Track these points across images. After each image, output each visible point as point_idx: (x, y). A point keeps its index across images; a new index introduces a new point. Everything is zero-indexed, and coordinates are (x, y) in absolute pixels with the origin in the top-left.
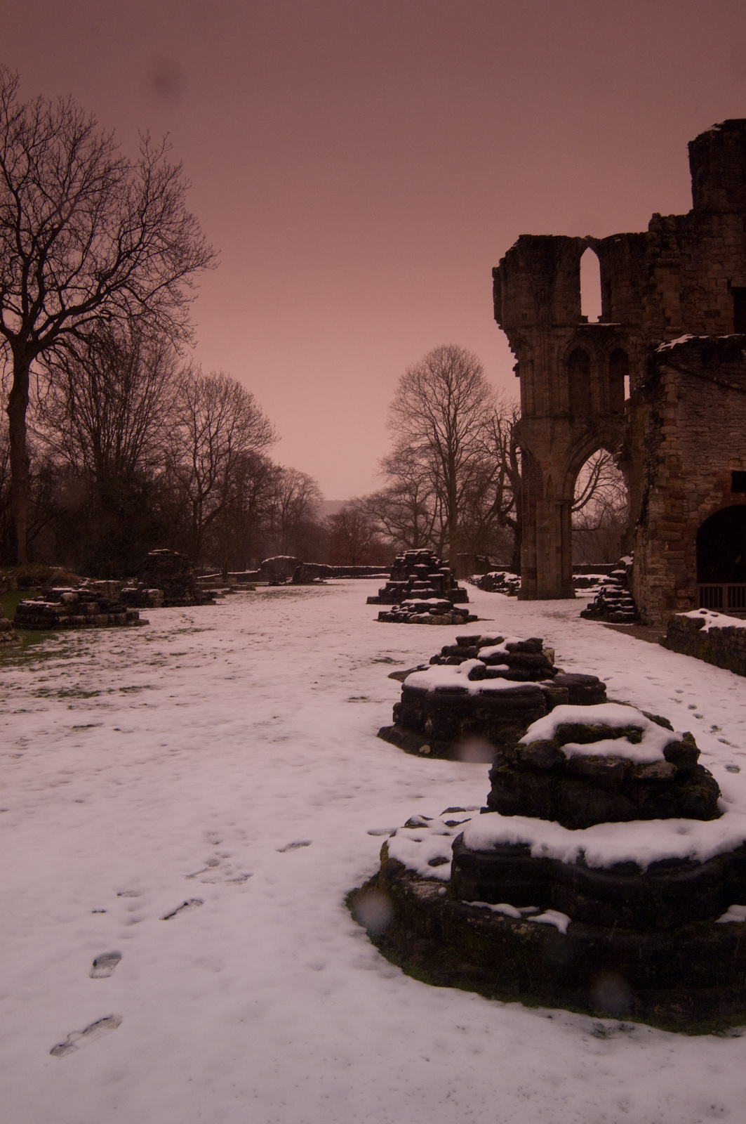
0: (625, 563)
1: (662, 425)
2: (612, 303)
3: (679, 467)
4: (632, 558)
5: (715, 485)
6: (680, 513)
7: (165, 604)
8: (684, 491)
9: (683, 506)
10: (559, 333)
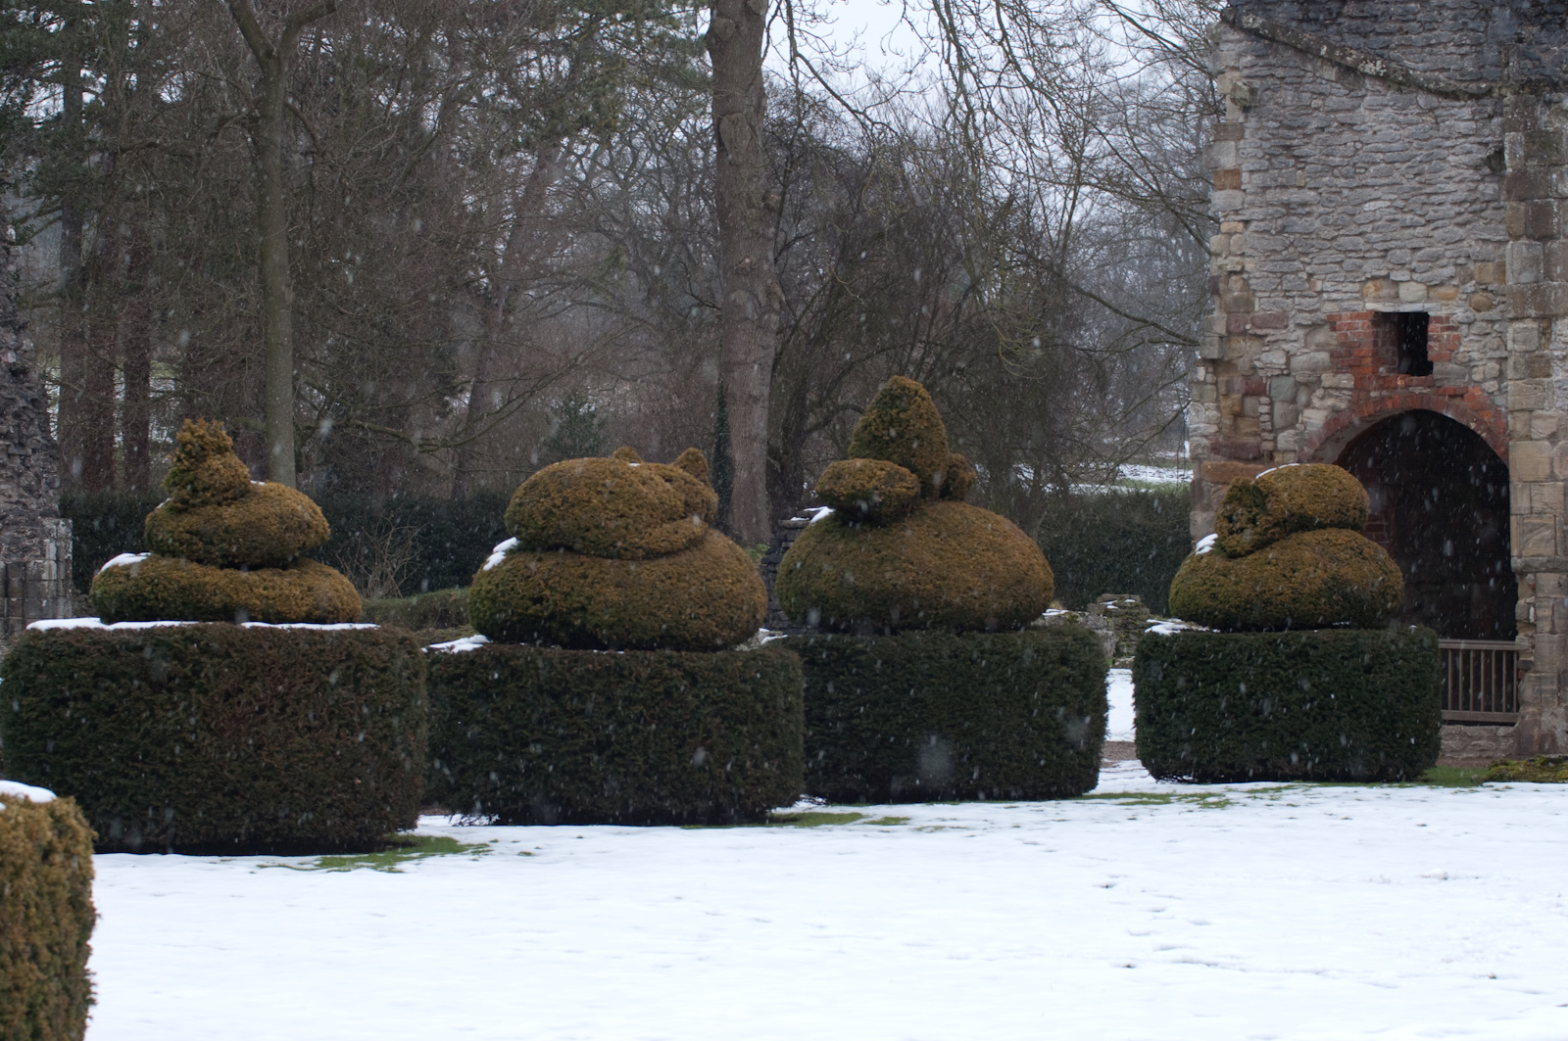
5: (1332, 355)
6: (1256, 434)
8: (1261, 373)
9: (1262, 414)
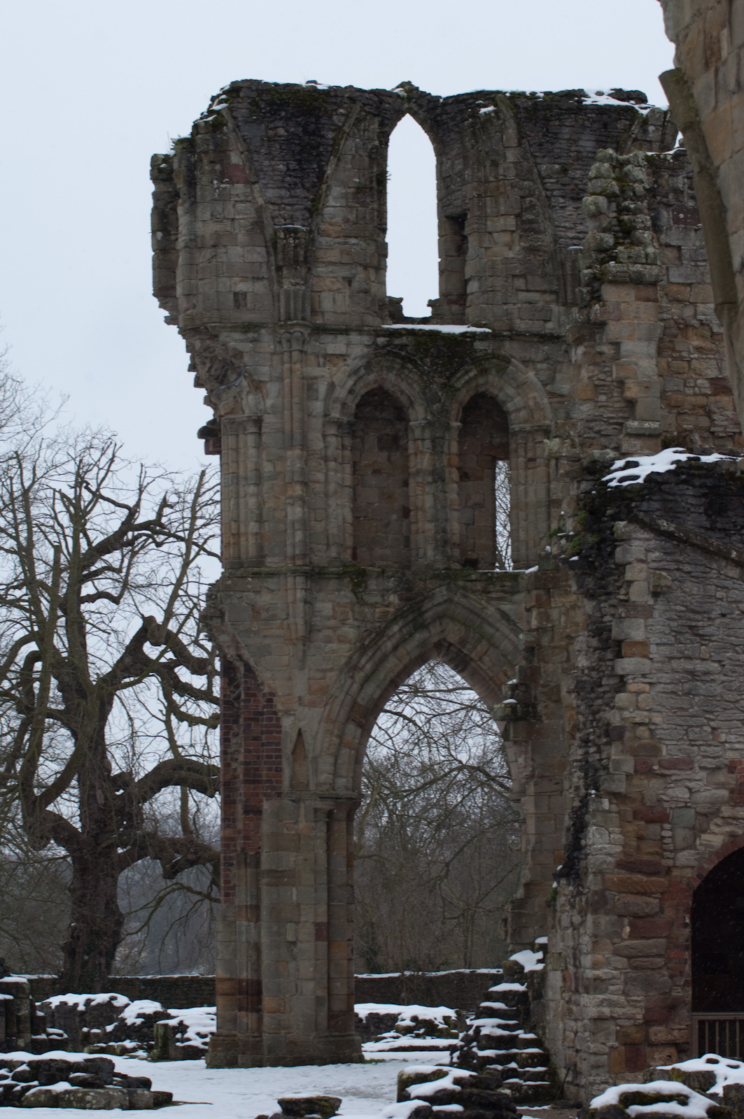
0: (522, 968)
1: (619, 655)
2: (469, 271)
3: (655, 750)
4: (540, 955)
6: (657, 853)
8: (666, 805)
9: (663, 838)
10: (331, 349)
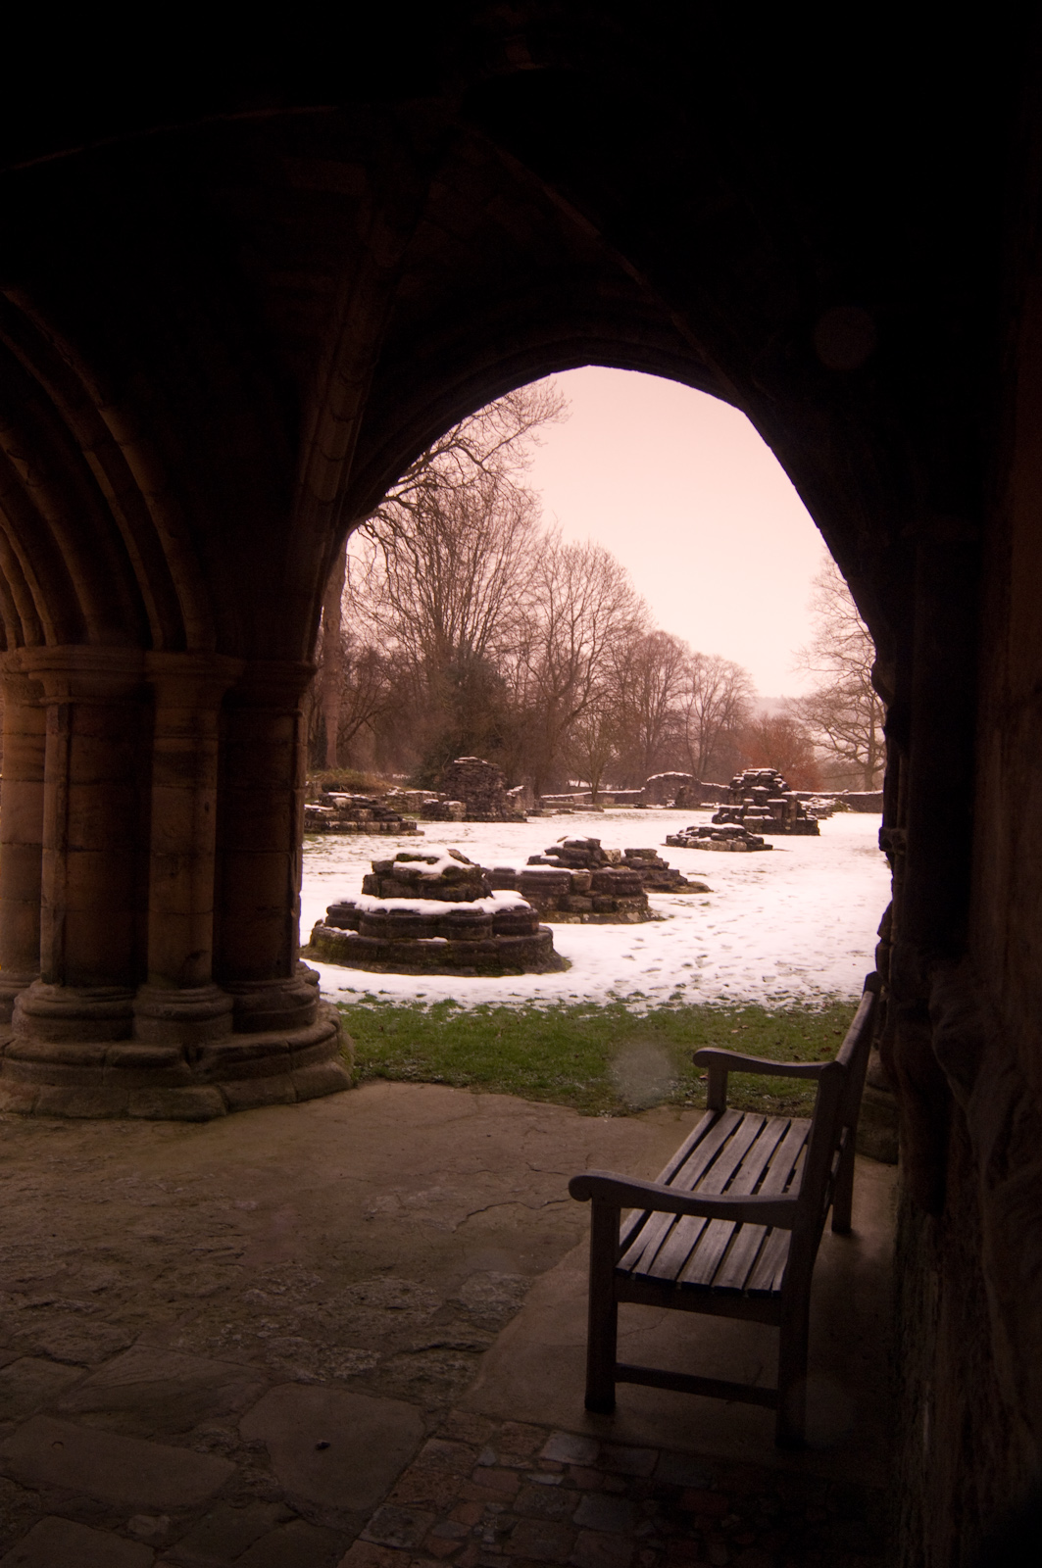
7: (466, 819)
